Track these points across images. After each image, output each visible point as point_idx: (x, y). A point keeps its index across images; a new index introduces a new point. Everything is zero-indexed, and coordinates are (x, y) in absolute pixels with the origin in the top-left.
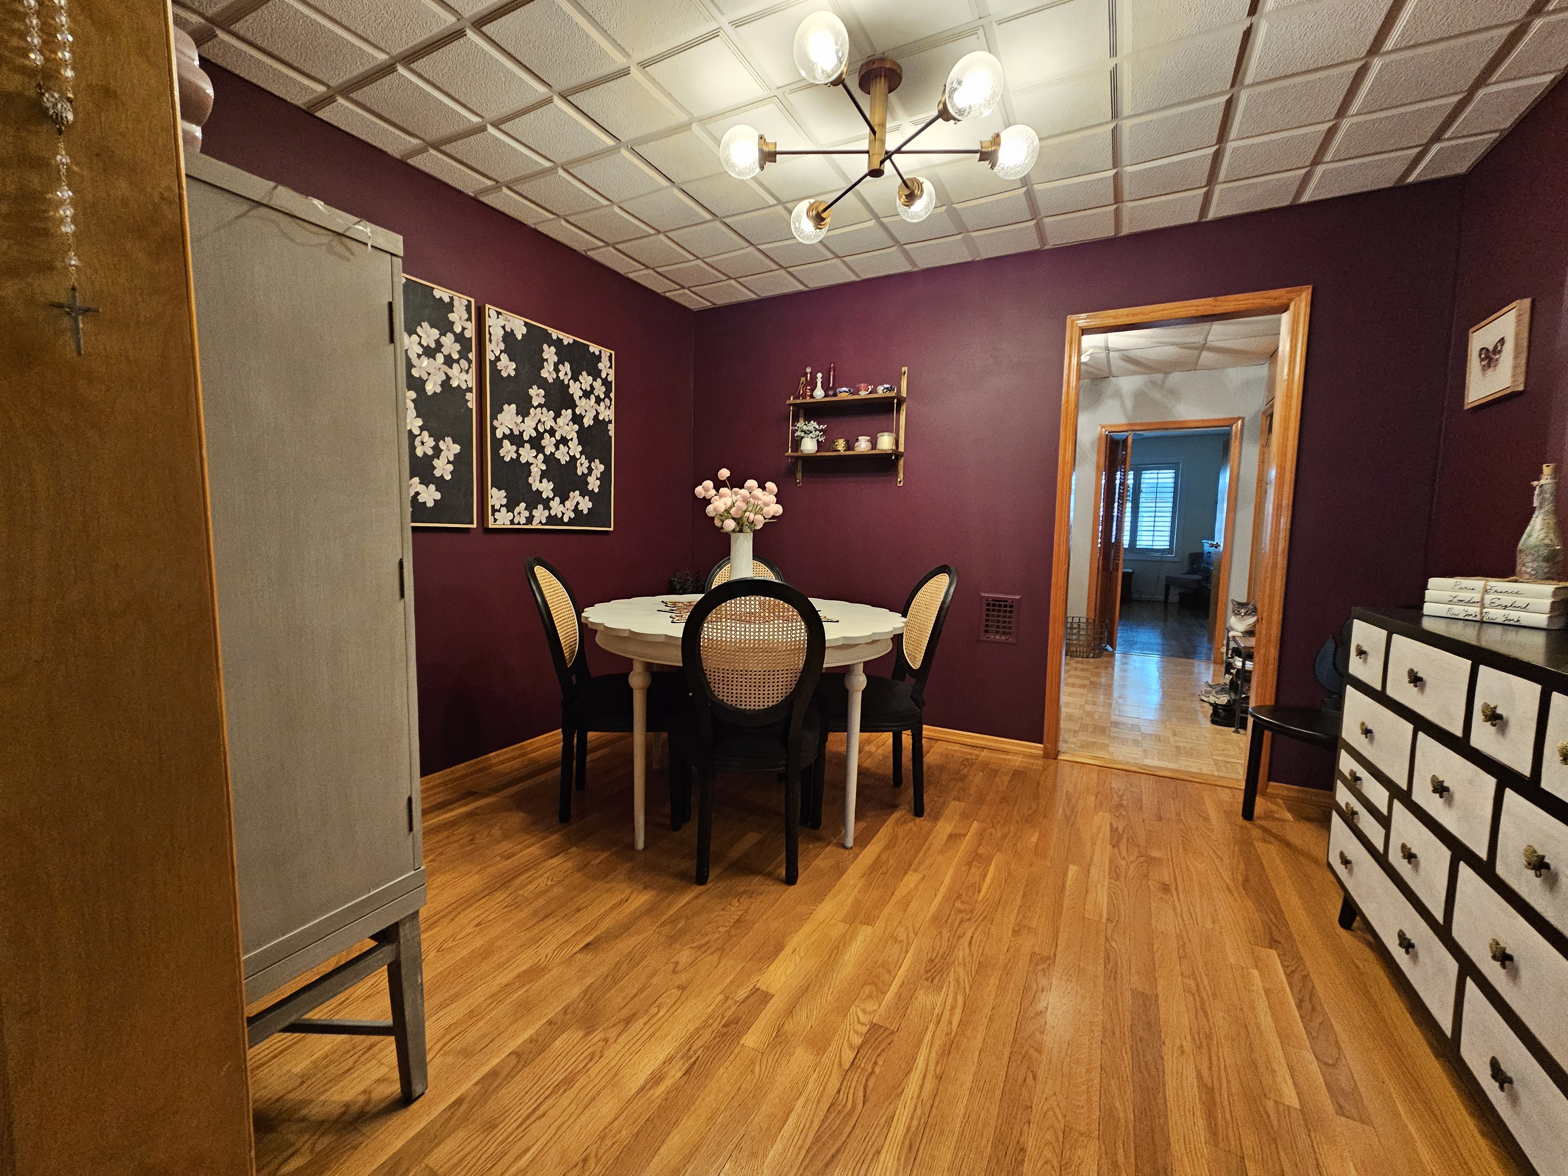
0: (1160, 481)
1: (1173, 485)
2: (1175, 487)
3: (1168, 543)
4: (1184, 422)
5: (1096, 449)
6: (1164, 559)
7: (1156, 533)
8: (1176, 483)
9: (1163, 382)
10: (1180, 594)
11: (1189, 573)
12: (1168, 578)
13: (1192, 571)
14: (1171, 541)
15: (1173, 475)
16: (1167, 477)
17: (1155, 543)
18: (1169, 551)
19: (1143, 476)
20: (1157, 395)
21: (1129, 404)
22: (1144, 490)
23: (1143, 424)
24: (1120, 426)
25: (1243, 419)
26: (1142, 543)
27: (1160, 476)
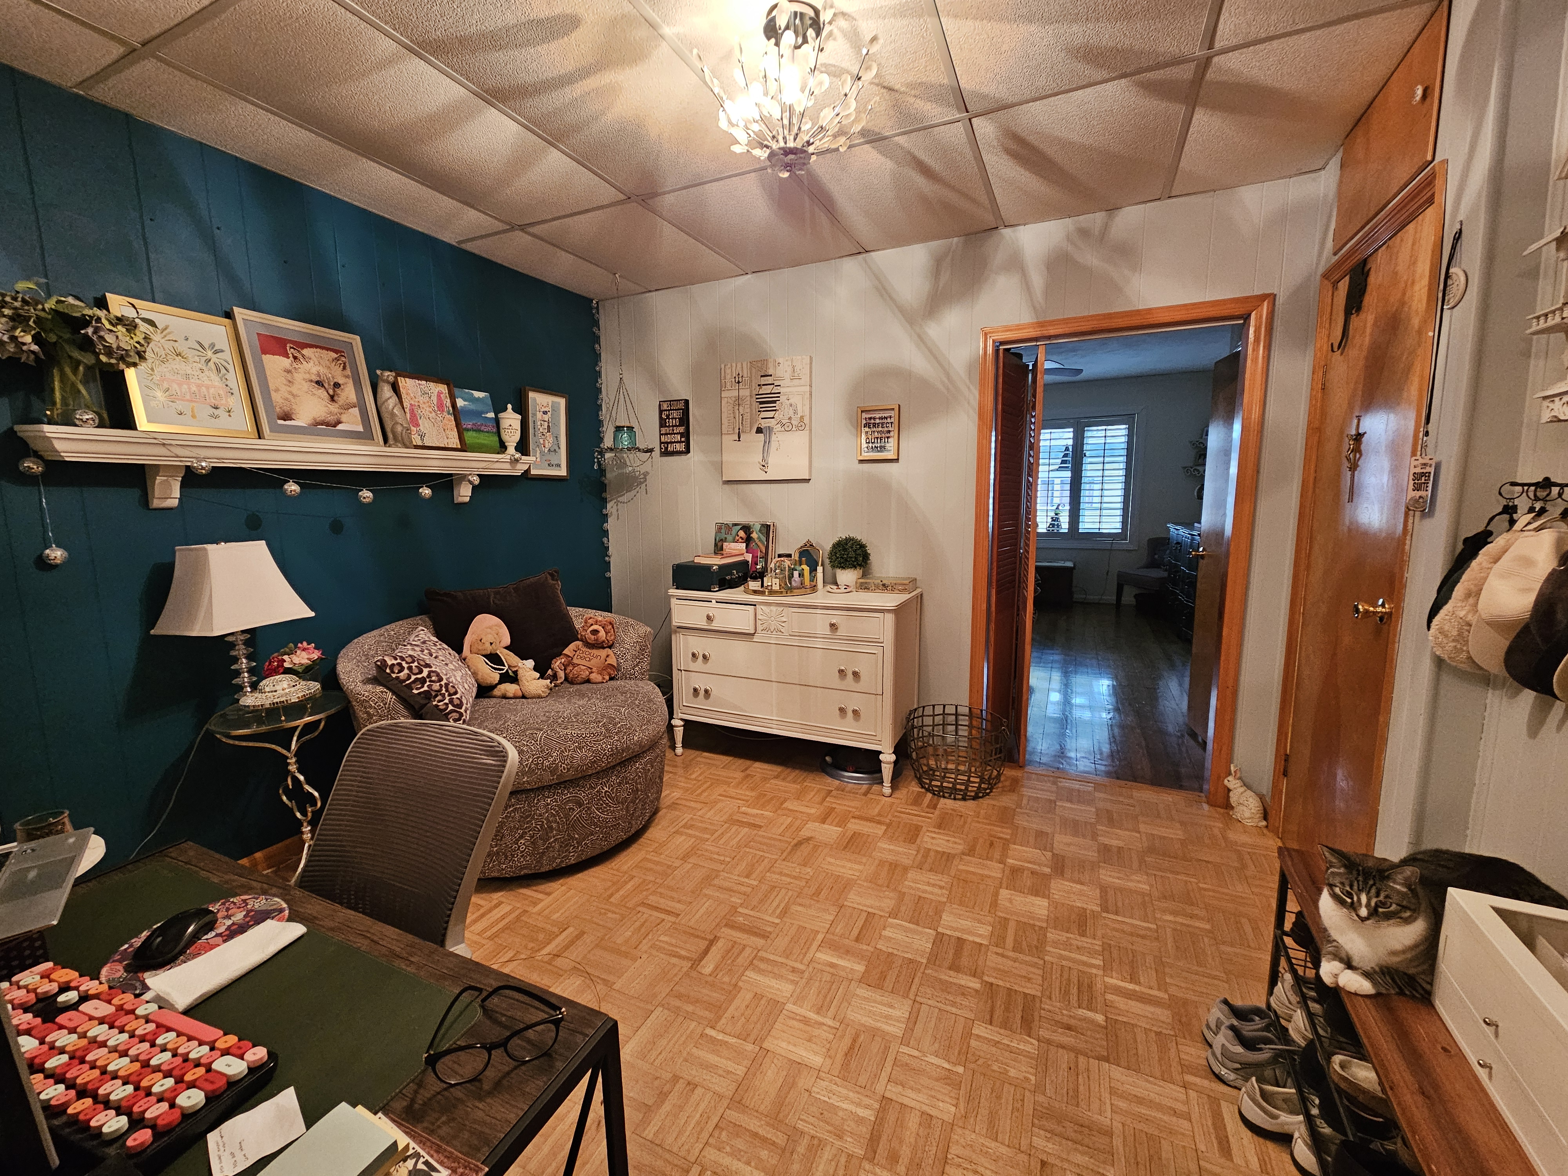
0: (1109, 440)
1: (1125, 446)
2: (1129, 449)
3: (1119, 525)
4: (1149, 311)
5: (976, 377)
6: (1115, 547)
7: (1104, 512)
8: (1129, 443)
9: (1106, 227)
10: (1136, 596)
11: (1147, 566)
12: (1120, 575)
13: (1153, 564)
14: (1124, 523)
15: (1125, 432)
16: (1118, 434)
17: (1103, 526)
18: (1121, 536)
19: (1087, 434)
20: (1090, 258)
21: (1038, 280)
22: (1088, 454)
23: (1066, 321)
24: (1019, 328)
25: (1272, 298)
26: (1087, 526)
27: (1109, 433)
